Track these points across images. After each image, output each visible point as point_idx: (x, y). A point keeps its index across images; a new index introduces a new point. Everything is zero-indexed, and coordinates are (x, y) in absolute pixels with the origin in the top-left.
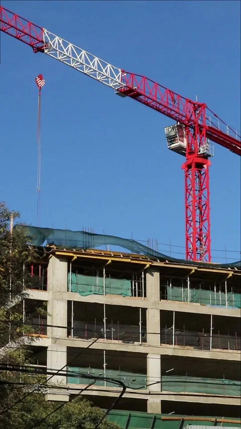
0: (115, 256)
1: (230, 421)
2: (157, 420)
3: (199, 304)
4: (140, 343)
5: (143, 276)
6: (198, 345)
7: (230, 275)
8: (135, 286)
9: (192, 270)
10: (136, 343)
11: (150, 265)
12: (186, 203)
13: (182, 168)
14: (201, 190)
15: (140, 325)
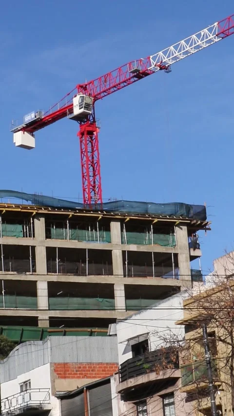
0: (8, 207)
1: (102, 330)
2: (44, 333)
3: (77, 241)
4: (31, 273)
5: (32, 221)
6: (77, 273)
7: (100, 218)
8: (26, 229)
9: (69, 215)
10: (27, 273)
11: (36, 213)
12: (82, 162)
13: (78, 136)
14: (93, 151)
15: (31, 259)
